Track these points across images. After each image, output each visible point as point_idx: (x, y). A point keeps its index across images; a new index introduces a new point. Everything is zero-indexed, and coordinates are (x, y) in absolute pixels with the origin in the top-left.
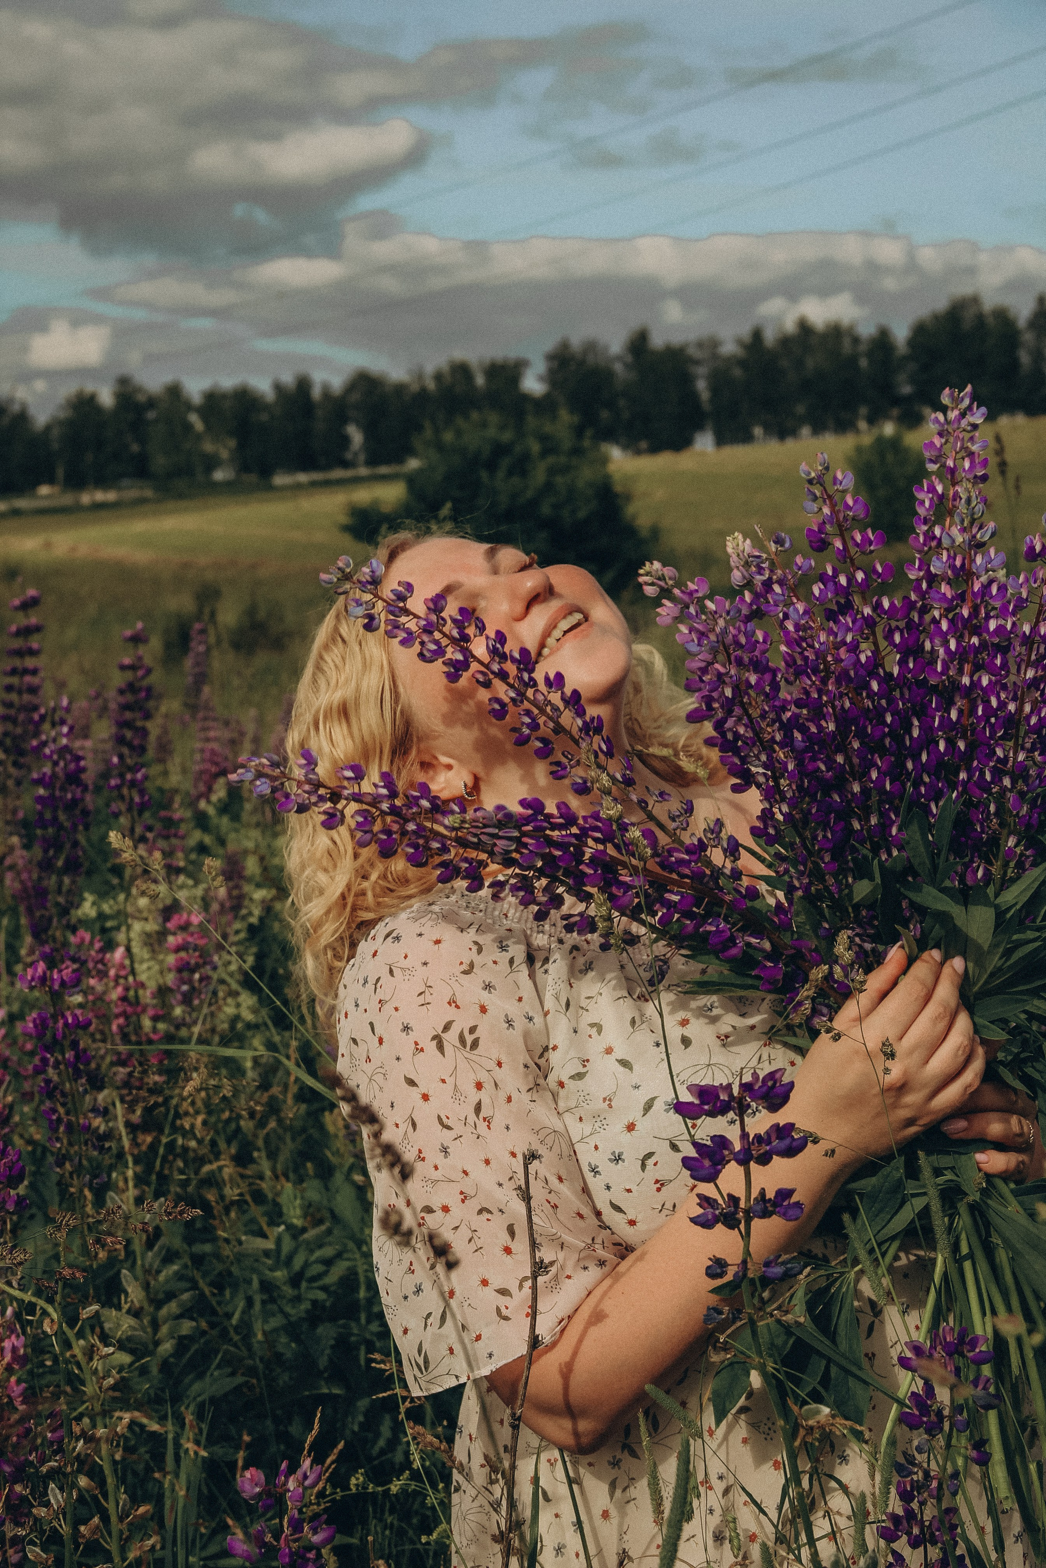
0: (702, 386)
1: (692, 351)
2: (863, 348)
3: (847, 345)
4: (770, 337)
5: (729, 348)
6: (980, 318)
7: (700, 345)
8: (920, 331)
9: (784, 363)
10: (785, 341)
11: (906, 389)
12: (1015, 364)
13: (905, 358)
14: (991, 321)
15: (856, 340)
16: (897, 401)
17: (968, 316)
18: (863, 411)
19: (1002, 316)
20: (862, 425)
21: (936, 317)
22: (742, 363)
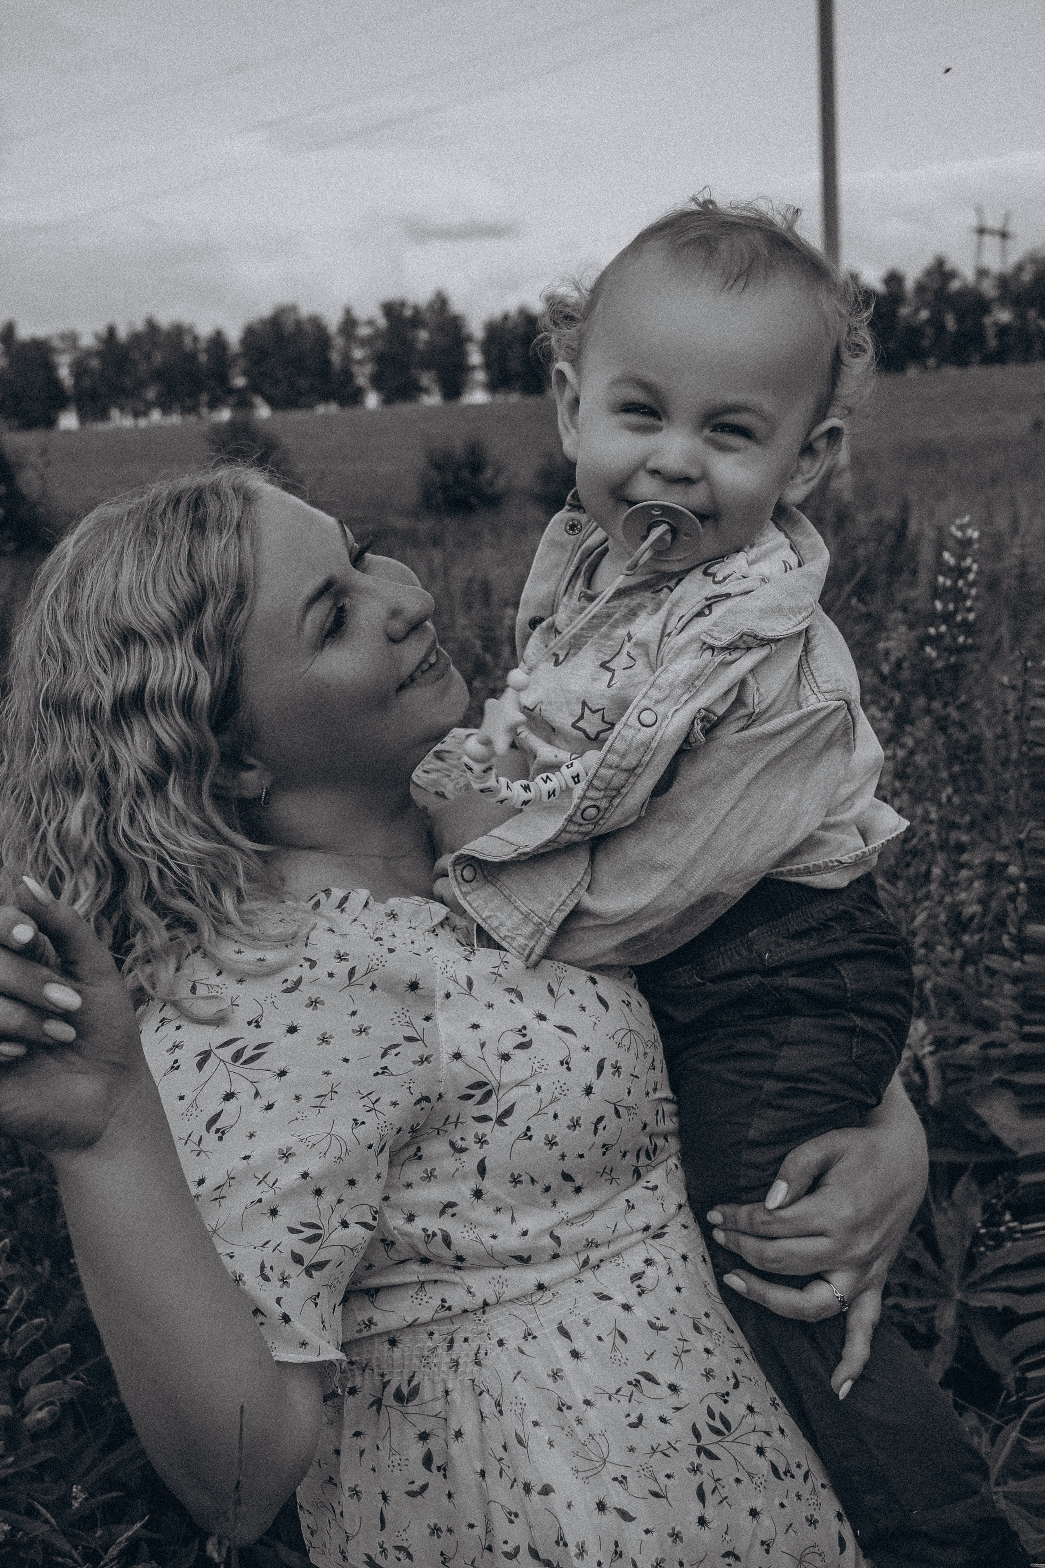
0: (64, 373)
1: (56, 343)
2: (202, 345)
3: (188, 341)
4: (122, 333)
5: (87, 341)
6: (298, 323)
7: (62, 337)
8: (250, 333)
9: (136, 356)
10: (136, 338)
11: (240, 382)
12: (327, 363)
13: (239, 356)
14: (308, 326)
15: (196, 339)
16: (232, 391)
17: (289, 322)
18: (204, 398)
19: (317, 323)
20: (204, 411)
21: (263, 322)
22: (100, 354)
